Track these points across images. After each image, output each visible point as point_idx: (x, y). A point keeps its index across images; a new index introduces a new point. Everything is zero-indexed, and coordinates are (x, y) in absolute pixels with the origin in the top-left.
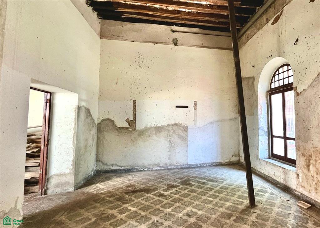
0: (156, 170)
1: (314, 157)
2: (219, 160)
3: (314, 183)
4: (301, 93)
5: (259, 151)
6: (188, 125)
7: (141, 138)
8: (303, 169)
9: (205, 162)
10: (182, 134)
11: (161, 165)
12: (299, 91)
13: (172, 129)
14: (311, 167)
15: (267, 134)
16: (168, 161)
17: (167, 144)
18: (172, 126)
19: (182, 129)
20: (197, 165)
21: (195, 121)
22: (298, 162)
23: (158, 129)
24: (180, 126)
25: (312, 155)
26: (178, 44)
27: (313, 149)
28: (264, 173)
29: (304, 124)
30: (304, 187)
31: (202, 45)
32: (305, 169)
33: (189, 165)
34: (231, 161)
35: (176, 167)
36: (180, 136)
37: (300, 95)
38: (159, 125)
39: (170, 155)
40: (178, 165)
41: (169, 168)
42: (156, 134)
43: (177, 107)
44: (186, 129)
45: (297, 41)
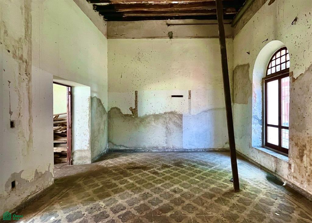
0: (155, 152)
1: (308, 147)
2: (212, 146)
3: (307, 174)
4: (297, 78)
5: (251, 139)
6: (183, 113)
7: (142, 124)
8: (296, 159)
9: (198, 148)
10: (178, 122)
11: (160, 148)
12: (295, 76)
13: (169, 117)
14: (305, 158)
15: (261, 123)
16: (165, 145)
17: (165, 130)
18: (169, 113)
19: (177, 116)
20: (191, 149)
21: (190, 109)
22: (291, 152)
23: (156, 117)
24: (176, 114)
25: (306, 145)
26: (173, 37)
27: (308, 139)
28: (256, 161)
29: (299, 112)
30: (296, 178)
31: (196, 36)
32: (298, 160)
33: (184, 149)
34: (224, 148)
35: (172, 151)
36: (175, 123)
37: (296, 81)
38: (157, 113)
39: (167, 140)
40: (174, 149)
41: (166, 151)
42: (154, 121)
43: (173, 96)
44: (181, 116)
45: (296, 20)
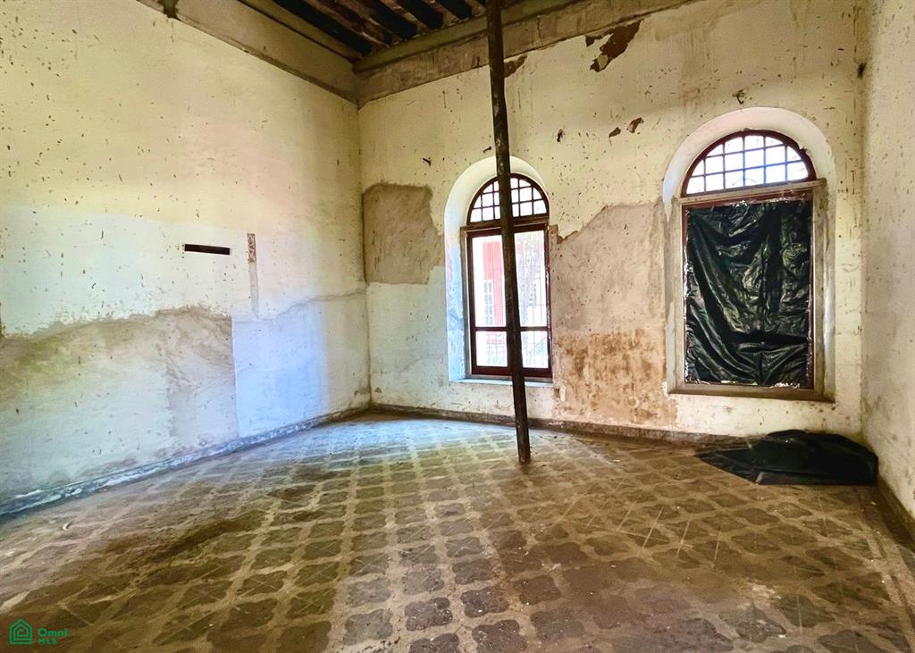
0: (126, 483)
6: (232, 313)
7: (39, 370)
9: (288, 423)
10: (215, 344)
11: (143, 461)
13: (177, 327)
15: (462, 326)
16: (168, 443)
17: (161, 382)
18: (175, 315)
19: (212, 325)
20: (265, 435)
21: (254, 297)
23: (117, 331)
24: (207, 318)
26: (178, 16)
31: (263, 51)
33: (243, 440)
34: (353, 406)
35: (200, 456)
36: (204, 351)
38: (119, 315)
39: (172, 421)
40: (207, 449)
41: (175, 463)
42: (109, 348)
43: (189, 248)
44: (224, 325)
45: (560, 135)
